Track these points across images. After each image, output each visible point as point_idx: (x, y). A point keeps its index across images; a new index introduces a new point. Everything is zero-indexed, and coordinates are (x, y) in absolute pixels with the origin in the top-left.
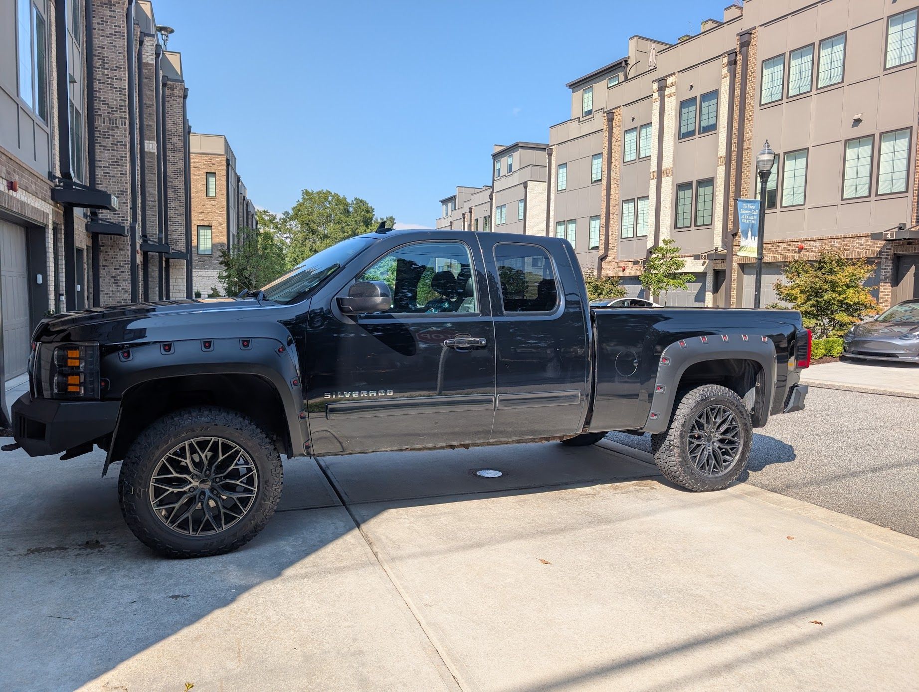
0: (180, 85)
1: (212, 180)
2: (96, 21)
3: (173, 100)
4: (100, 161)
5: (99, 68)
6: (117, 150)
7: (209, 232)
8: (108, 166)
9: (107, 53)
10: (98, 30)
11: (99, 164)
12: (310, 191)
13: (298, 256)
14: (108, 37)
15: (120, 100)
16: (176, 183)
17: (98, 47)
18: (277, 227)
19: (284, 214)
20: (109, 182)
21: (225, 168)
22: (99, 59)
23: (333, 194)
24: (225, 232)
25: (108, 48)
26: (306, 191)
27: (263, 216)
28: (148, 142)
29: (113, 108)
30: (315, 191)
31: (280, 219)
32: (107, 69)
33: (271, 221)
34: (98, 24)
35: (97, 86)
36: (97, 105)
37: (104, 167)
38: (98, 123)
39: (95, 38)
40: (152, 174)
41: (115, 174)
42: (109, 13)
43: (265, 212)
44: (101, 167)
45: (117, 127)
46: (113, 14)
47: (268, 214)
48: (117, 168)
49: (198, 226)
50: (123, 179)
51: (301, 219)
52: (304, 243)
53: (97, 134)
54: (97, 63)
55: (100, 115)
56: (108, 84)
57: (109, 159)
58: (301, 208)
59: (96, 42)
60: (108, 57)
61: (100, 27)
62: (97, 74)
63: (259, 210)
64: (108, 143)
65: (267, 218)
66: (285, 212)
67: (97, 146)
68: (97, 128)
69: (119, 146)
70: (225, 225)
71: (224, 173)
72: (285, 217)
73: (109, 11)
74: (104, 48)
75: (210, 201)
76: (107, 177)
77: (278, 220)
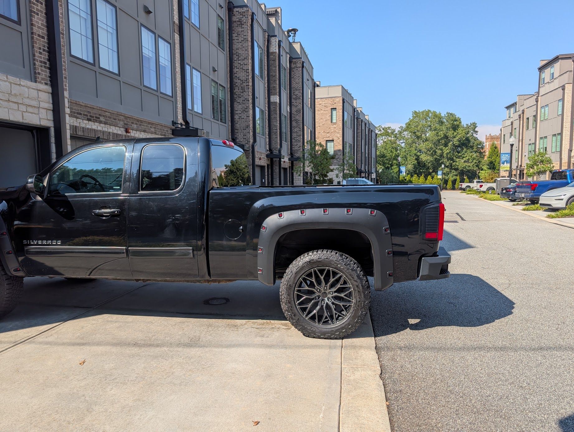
0: (300, 60)
1: (334, 112)
2: (234, 35)
3: (296, 70)
4: (237, 111)
5: (236, 60)
6: (245, 104)
7: (332, 143)
8: (240, 113)
9: (240, 52)
10: (236, 40)
11: (237, 112)
12: (418, 112)
13: (407, 154)
14: (240, 43)
15: (246, 76)
16: (297, 117)
17: (236, 49)
18: (396, 137)
19: (400, 128)
20: (241, 122)
21: (341, 104)
22: (236, 56)
23: (432, 112)
24: (341, 143)
25: (240, 49)
26: (415, 111)
27: (388, 130)
28: (273, 96)
29: (243, 81)
30: (421, 111)
31: (398, 131)
32: (240, 60)
33: (392, 133)
34: (236, 36)
35: (235, 70)
36: (235, 80)
37: (239, 114)
38: (236, 90)
39: (234, 45)
40: (275, 114)
41: (244, 117)
42: (241, 30)
43: (389, 128)
44: (237, 114)
45: (245, 91)
46: (243, 29)
47: (391, 129)
48: (245, 113)
49: (326, 141)
50: (248, 119)
51: (410, 130)
52: (412, 146)
53: (235, 96)
54: (235, 57)
55: (237, 86)
56: (240, 68)
57: (241, 109)
58: (411, 123)
59: (235, 47)
60: (240, 54)
61: (237, 38)
62: (236, 64)
63: (386, 127)
64: (240, 100)
65: (390, 131)
66: (401, 126)
67: (235, 103)
68: (235, 93)
69: (246, 101)
70: (341, 139)
71: (341, 107)
72: (400, 130)
73: (241, 28)
74: (238, 49)
75: (333, 125)
76: (240, 119)
77: (396, 132)
